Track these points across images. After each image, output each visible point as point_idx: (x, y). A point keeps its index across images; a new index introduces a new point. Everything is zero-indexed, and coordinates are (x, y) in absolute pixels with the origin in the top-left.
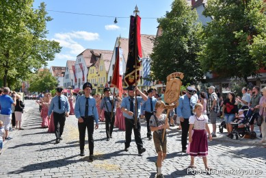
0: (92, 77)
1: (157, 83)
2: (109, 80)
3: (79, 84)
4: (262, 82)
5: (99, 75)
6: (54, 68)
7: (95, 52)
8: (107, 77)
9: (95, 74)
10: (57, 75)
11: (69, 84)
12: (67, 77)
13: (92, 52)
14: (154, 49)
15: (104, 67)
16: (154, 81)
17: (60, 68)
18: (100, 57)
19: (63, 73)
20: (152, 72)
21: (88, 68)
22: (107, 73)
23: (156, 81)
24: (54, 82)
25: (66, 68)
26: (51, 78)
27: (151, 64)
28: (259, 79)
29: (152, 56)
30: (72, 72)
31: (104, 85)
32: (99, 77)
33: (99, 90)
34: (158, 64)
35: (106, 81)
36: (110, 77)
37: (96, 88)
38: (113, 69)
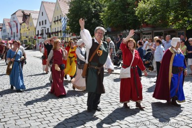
0: (24, 31)
1: (72, 35)
2: (37, 33)
3: (14, 36)
4: (144, 34)
5: (29, 30)
7: (25, 12)
8: (35, 31)
9: (26, 29)
11: (6, 36)
12: (5, 31)
13: (23, 12)
14: (69, 10)
15: (32, 23)
16: (70, 34)
18: (29, 16)
19: (1, 28)
20: (68, 27)
21: (21, 24)
22: (35, 29)
23: (71, 34)
25: (3, 24)
27: (67, 21)
28: (142, 32)
29: (68, 15)
30: (8, 27)
31: (33, 37)
33: (30, 41)
34: (72, 21)
35: (34, 34)
36: (38, 31)
37: (27, 39)
38: (40, 25)
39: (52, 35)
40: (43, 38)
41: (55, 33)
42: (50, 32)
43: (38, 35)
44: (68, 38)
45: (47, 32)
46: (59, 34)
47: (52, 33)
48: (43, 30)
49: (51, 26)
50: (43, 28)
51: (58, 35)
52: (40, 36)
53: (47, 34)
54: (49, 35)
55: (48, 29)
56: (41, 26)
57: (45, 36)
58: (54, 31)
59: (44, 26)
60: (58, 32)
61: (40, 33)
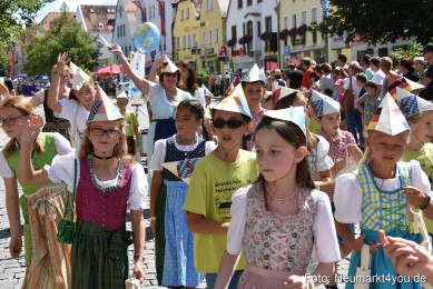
0: (187, 29)
2: (229, 37)
5: (203, 25)
6: (87, 10)
8: (224, 28)
9: (193, 22)
10: (96, 28)
12: (122, 31)
17: (102, 10)
19: (111, 22)
20: (335, 9)
21: (175, 6)
22: (225, 19)
24: (87, 47)
25: (119, 9)
26: (80, 38)
31: (217, 52)
32: (204, 30)
33: (204, 66)
35: (221, 39)
36: (234, 28)
37: (195, 58)
38: (240, 5)
39: (282, 42)
40: (251, 54)
41: (294, 32)
42: (275, 29)
43: (232, 43)
44: (340, 50)
45: (263, 30)
46: (309, 35)
47: (284, 35)
48: (250, 23)
49: (277, 9)
50: (251, 18)
51: (304, 42)
52: (238, 47)
53: (263, 37)
54: (272, 40)
55: (268, 19)
56: (246, 9)
57: (258, 44)
58: (290, 28)
59: (255, 7)
60: (303, 30)
61: (240, 35)
